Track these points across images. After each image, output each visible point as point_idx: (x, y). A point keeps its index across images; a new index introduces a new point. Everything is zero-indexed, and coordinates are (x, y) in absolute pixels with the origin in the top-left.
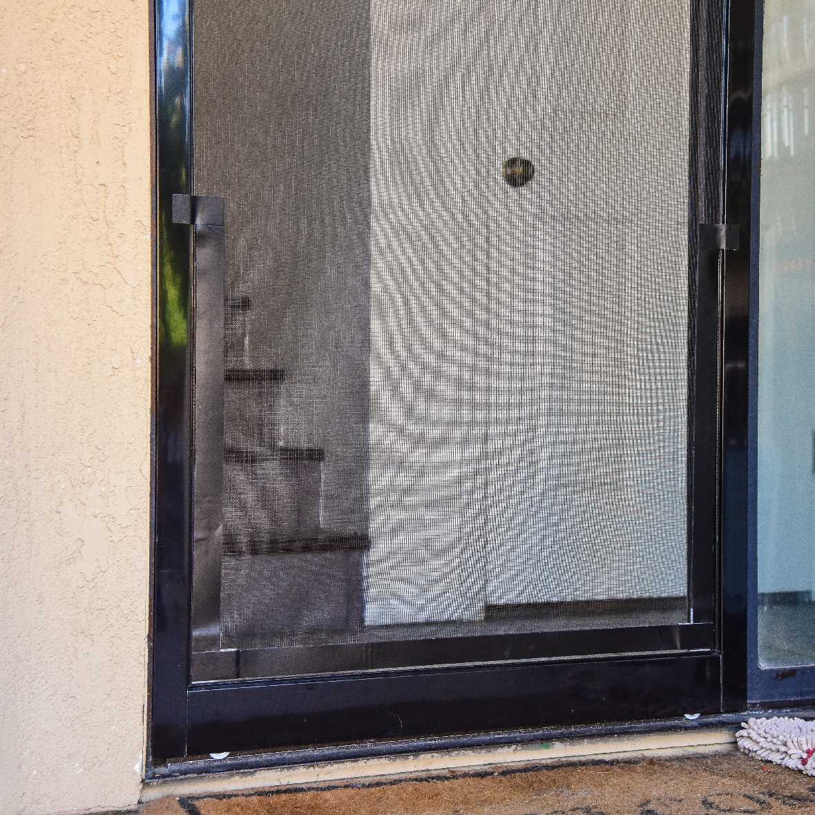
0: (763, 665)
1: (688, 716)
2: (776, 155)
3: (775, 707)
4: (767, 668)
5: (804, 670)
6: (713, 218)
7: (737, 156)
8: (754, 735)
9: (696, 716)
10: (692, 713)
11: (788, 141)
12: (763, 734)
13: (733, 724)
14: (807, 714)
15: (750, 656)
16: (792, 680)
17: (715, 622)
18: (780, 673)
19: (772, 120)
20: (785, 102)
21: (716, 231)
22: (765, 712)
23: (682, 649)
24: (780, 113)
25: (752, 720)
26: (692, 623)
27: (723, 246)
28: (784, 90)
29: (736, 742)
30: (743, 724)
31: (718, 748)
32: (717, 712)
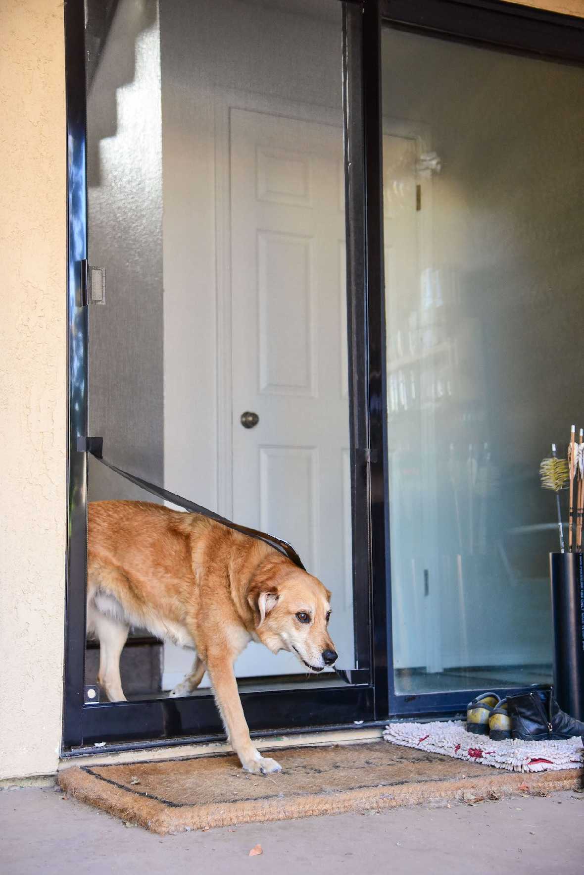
0: (397, 693)
1: (356, 722)
2: (397, 409)
3: (404, 717)
4: (400, 695)
5: (419, 696)
6: (363, 445)
7: (375, 410)
8: (393, 733)
9: (361, 722)
10: (359, 721)
11: (404, 401)
12: (398, 732)
13: (381, 726)
14: (423, 721)
15: (390, 687)
16: (413, 702)
17: (370, 668)
18: (406, 698)
19: (394, 389)
20: (401, 379)
21: (364, 452)
22: (399, 720)
23: (353, 683)
24: (398, 385)
25: (391, 725)
26: (357, 669)
27: (369, 460)
28: (400, 372)
29: (383, 737)
30: (387, 727)
31: (374, 740)
32: (373, 720)
